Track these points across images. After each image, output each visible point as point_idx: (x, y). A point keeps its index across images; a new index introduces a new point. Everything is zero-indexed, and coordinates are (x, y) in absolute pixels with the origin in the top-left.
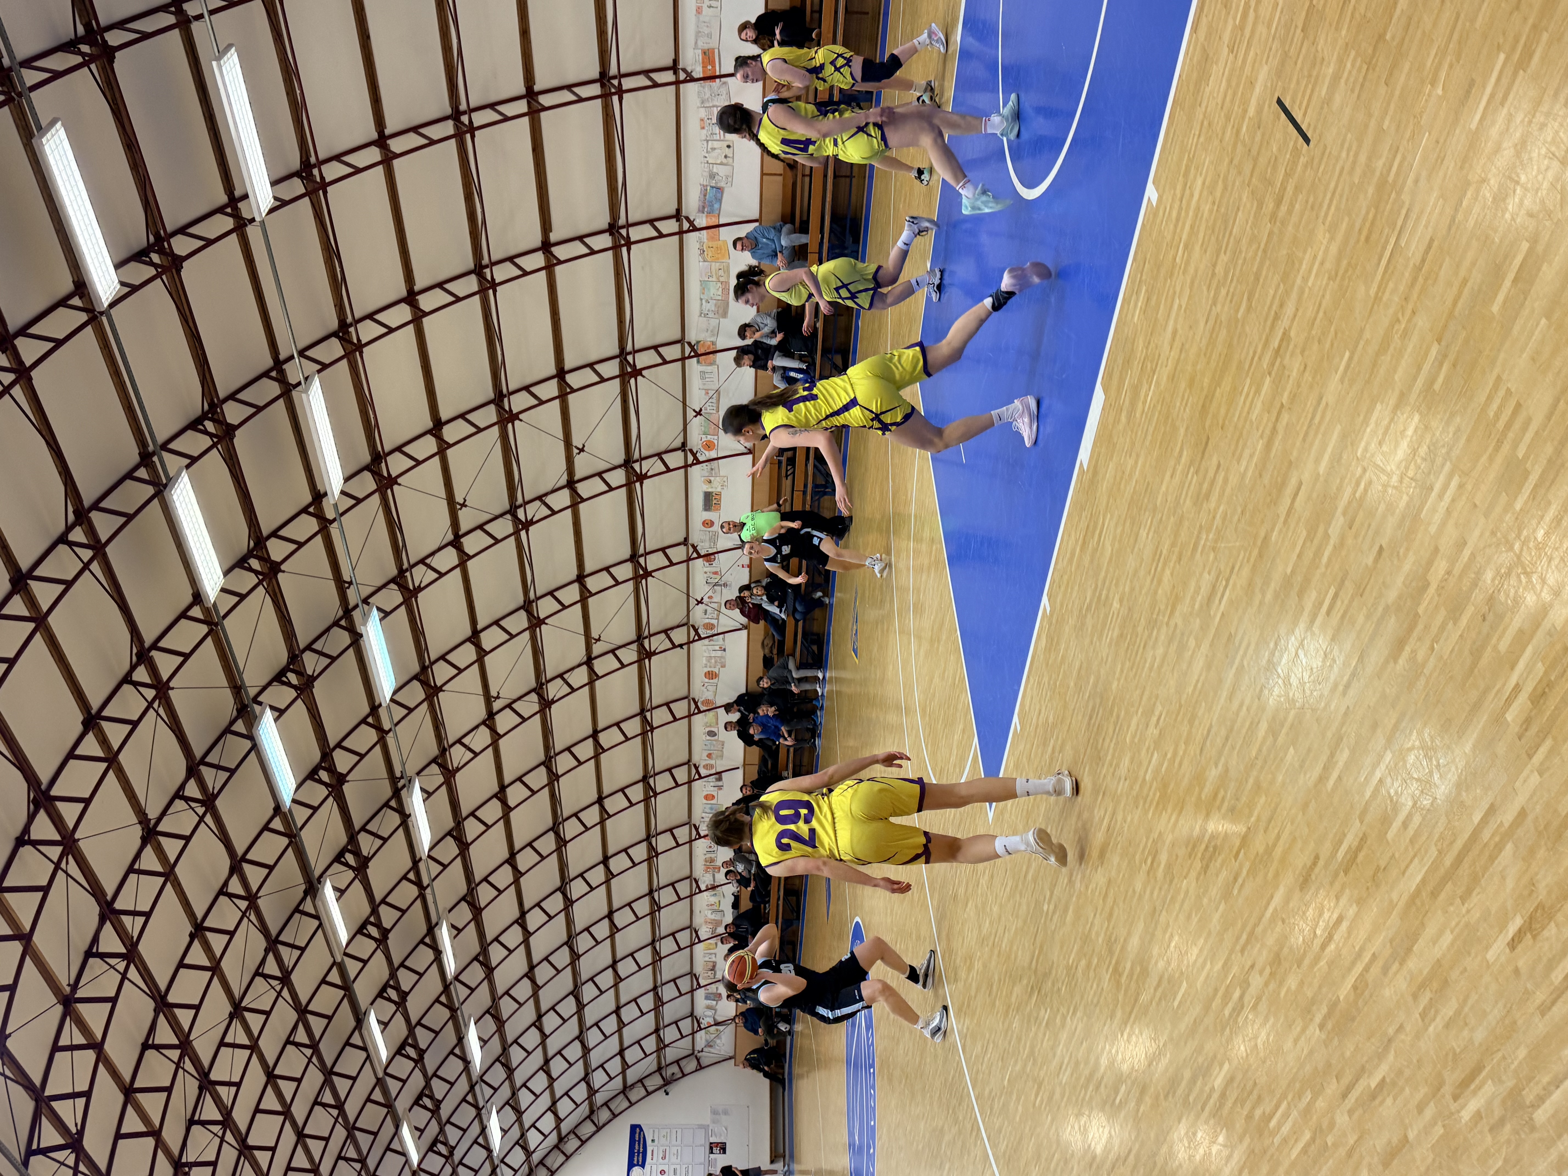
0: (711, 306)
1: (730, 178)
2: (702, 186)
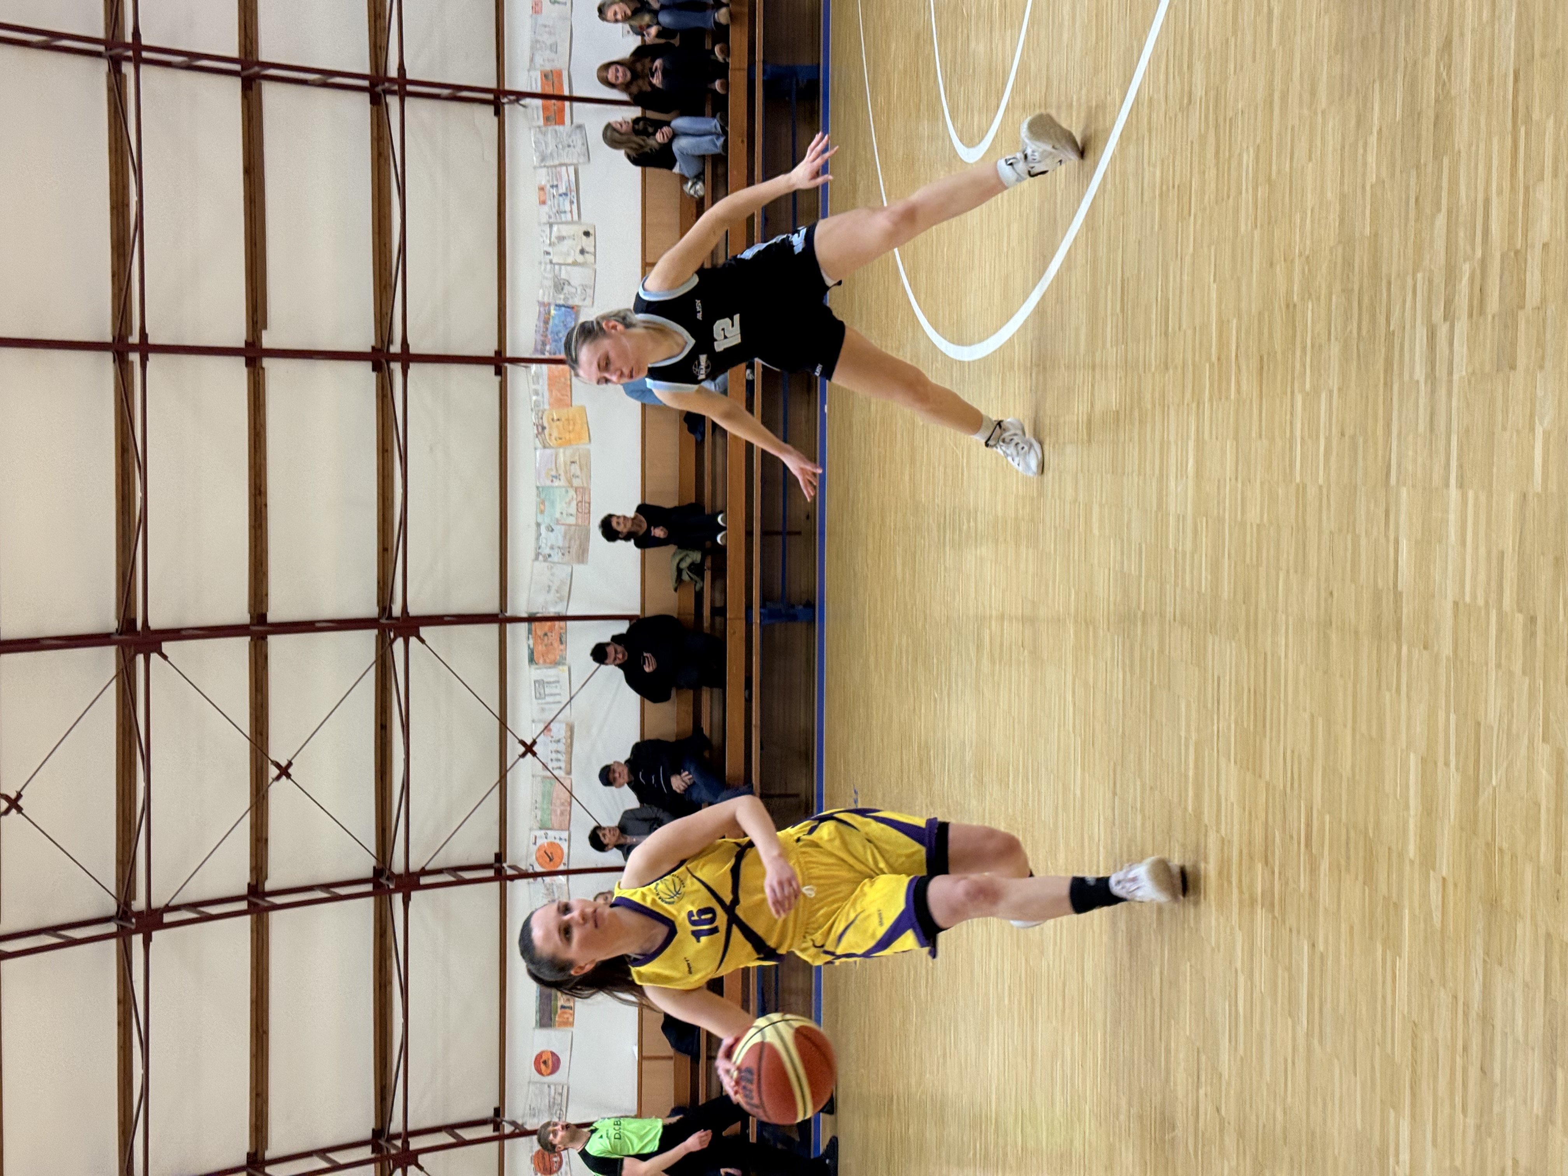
0: (557, 538)
1: (590, 288)
2: (542, 304)
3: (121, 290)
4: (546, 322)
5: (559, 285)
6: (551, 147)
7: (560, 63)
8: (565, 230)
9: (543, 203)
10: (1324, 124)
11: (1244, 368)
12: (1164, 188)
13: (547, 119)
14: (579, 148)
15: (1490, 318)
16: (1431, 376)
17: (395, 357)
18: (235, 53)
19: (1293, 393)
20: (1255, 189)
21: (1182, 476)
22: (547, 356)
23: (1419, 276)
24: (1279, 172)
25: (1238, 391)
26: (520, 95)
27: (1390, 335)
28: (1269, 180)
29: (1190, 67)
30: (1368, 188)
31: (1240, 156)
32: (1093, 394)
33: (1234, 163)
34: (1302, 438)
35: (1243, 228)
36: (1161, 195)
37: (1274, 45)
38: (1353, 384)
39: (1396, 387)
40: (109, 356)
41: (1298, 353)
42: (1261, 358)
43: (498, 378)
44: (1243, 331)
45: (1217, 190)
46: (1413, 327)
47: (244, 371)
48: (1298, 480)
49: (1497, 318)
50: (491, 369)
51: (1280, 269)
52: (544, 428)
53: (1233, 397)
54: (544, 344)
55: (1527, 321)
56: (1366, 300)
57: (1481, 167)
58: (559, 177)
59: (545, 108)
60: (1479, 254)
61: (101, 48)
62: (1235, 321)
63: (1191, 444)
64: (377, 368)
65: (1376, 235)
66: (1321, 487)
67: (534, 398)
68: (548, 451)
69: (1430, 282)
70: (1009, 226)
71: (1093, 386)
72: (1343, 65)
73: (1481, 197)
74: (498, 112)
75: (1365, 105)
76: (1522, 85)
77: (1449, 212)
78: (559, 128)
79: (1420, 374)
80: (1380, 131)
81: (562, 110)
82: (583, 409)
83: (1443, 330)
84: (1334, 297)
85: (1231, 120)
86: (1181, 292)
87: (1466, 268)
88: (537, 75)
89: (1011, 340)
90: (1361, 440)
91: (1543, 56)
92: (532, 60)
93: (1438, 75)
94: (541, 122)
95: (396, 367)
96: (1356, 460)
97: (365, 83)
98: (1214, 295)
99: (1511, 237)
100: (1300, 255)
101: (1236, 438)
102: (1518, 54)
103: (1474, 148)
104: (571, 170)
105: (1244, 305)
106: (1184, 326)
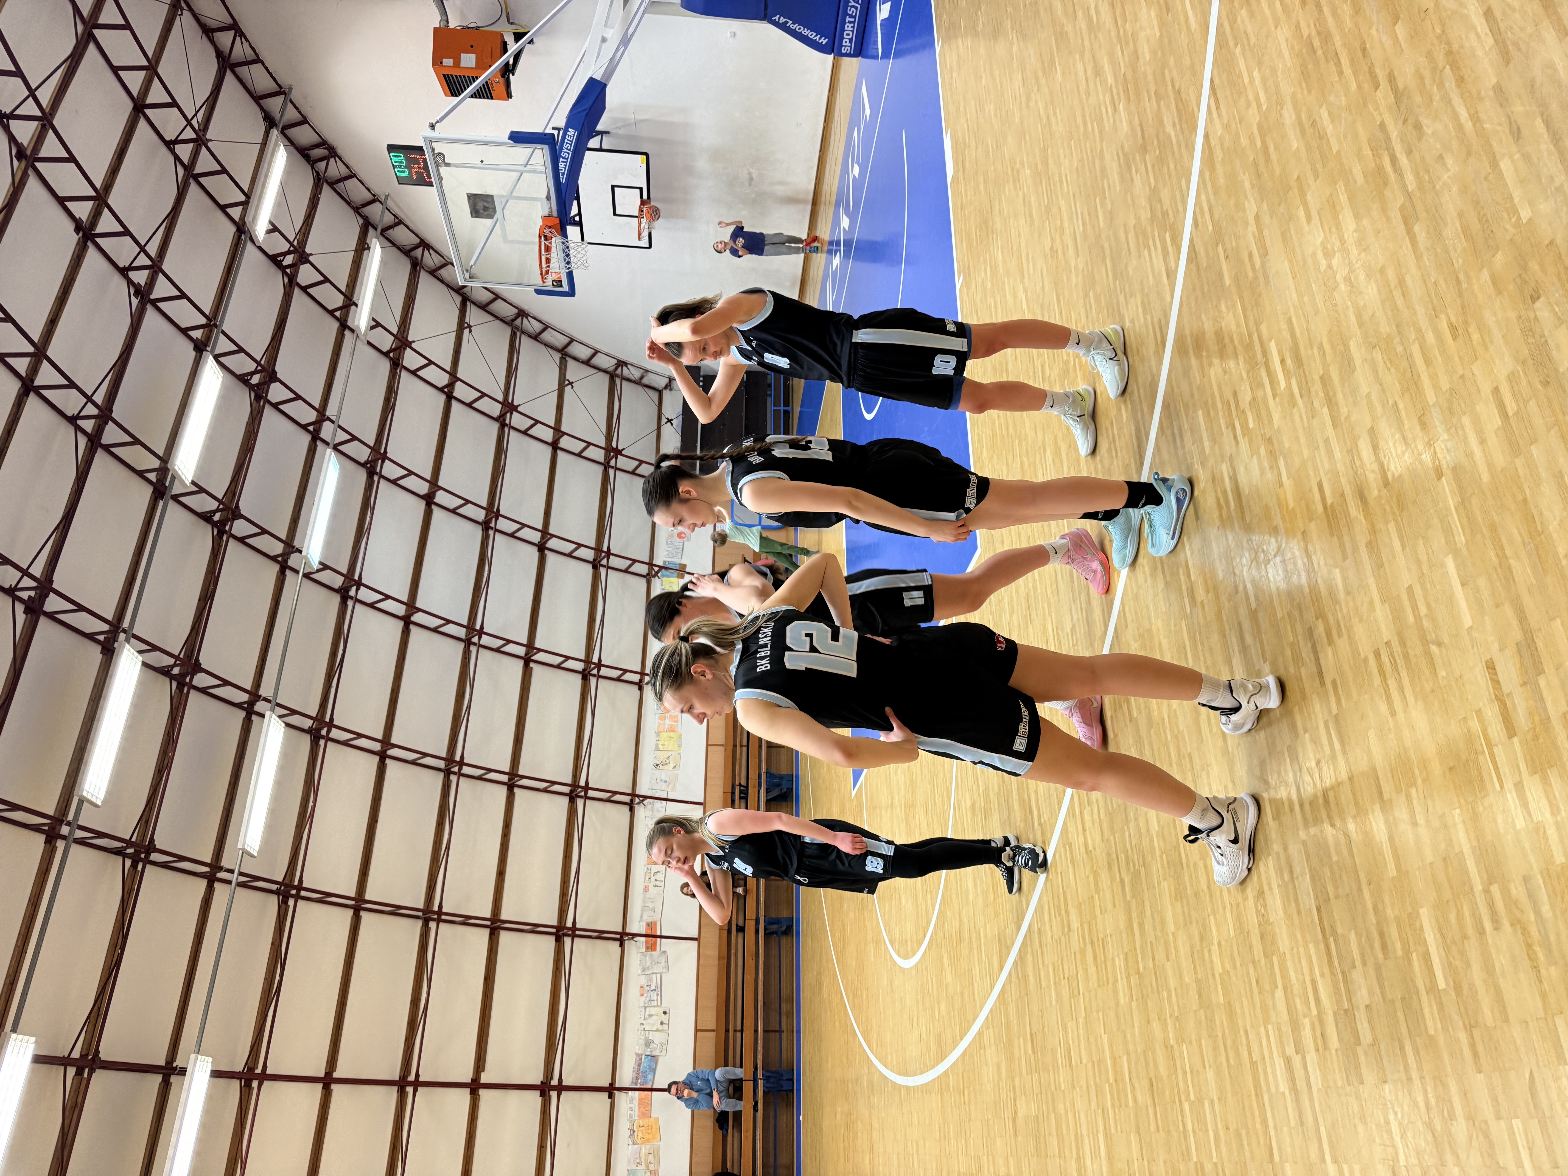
1: (665, 1045)
2: (637, 1055)
3: (408, 1048)
4: (639, 1065)
5: (648, 1043)
6: (648, 964)
7: (656, 918)
8: (653, 1011)
9: (642, 995)
10: (1175, 940)
11: (1137, 1086)
12: (1057, 979)
13: (647, 948)
14: (663, 964)
15: (1333, 1052)
16: (1294, 1088)
17: (554, 1088)
18: (488, 915)
19: (1180, 1101)
20: (1128, 977)
21: (1096, 1158)
22: (638, 1086)
23: (1270, 1027)
24: (1144, 968)
25: (1135, 1100)
26: (634, 935)
27: (1253, 1064)
28: (1138, 973)
29: (1067, 911)
30: (1217, 976)
31: (1113, 959)
32: (1015, 1105)
33: (1109, 964)
34: (1194, 1132)
35: (1122, 1001)
36: (1055, 983)
37: (1128, 898)
38: (1229, 1095)
39: (1266, 1097)
40: (395, 1089)
41: (1180, 1077)
42: (1151, 1080)
43: (610, 1100)
44: (1133, 1064)
45: (1098, 979)
46: (1272, 1058)
47: (468, 1097)
48: (1195, 1159)
49: (1339, 1052)
50: (606, 1095)
51: (1156, 1025)
52: (634, 1131)
53: (1131, 1104)
54: (637, 1079)
55: (1365, 1053)
56: (1229, 1042)
57: (1304, 962)
58: (651, 980)
59: (647, 942)
60: (1314, 1012)
61: (420, 914)
62: (1125, 1057)
63: (1101, 1137)
64: (543, 1094)
65: (1229, 1003)
66: (1215, 1164)
67: (629, 1112)
68: (636, 1146)
69: (1279, 1030)
70: (938, 1003)
71: (1015, 1100)
72: (1183, 907)
73: (1308, 979)
74: (622, 945)
75: (1205, 929)
76: (1324, 915)
77: (1285, 988)
78: (654, 953)
79: (1284, 1087)
80: (1219, 944)
81: (655, 943)
82: (657, 1119)
83: (1297, 1060)
84: (1203, 1041)
85: (1102, 939)
86: (1079, 1040)
87: (1306, 1021)
88: (644, 924)
89: (946, 1073)
90: (1243, 1132)
91: (1337, 897)
92: (642, 916)
93: (1258, 912)
94: (644, 950)
95: (554, 1094)
96: (1242, 1145)
97: (554, 930)
98: (1106, 1041)
99: (1339, 1002)
100: (1171, 1016)
101: (1138, 1131)
102: (1316, 897)
103: (1295, 951)
104: (658, 976)
105: (1131, 1047)
106: (1084, 1061)
